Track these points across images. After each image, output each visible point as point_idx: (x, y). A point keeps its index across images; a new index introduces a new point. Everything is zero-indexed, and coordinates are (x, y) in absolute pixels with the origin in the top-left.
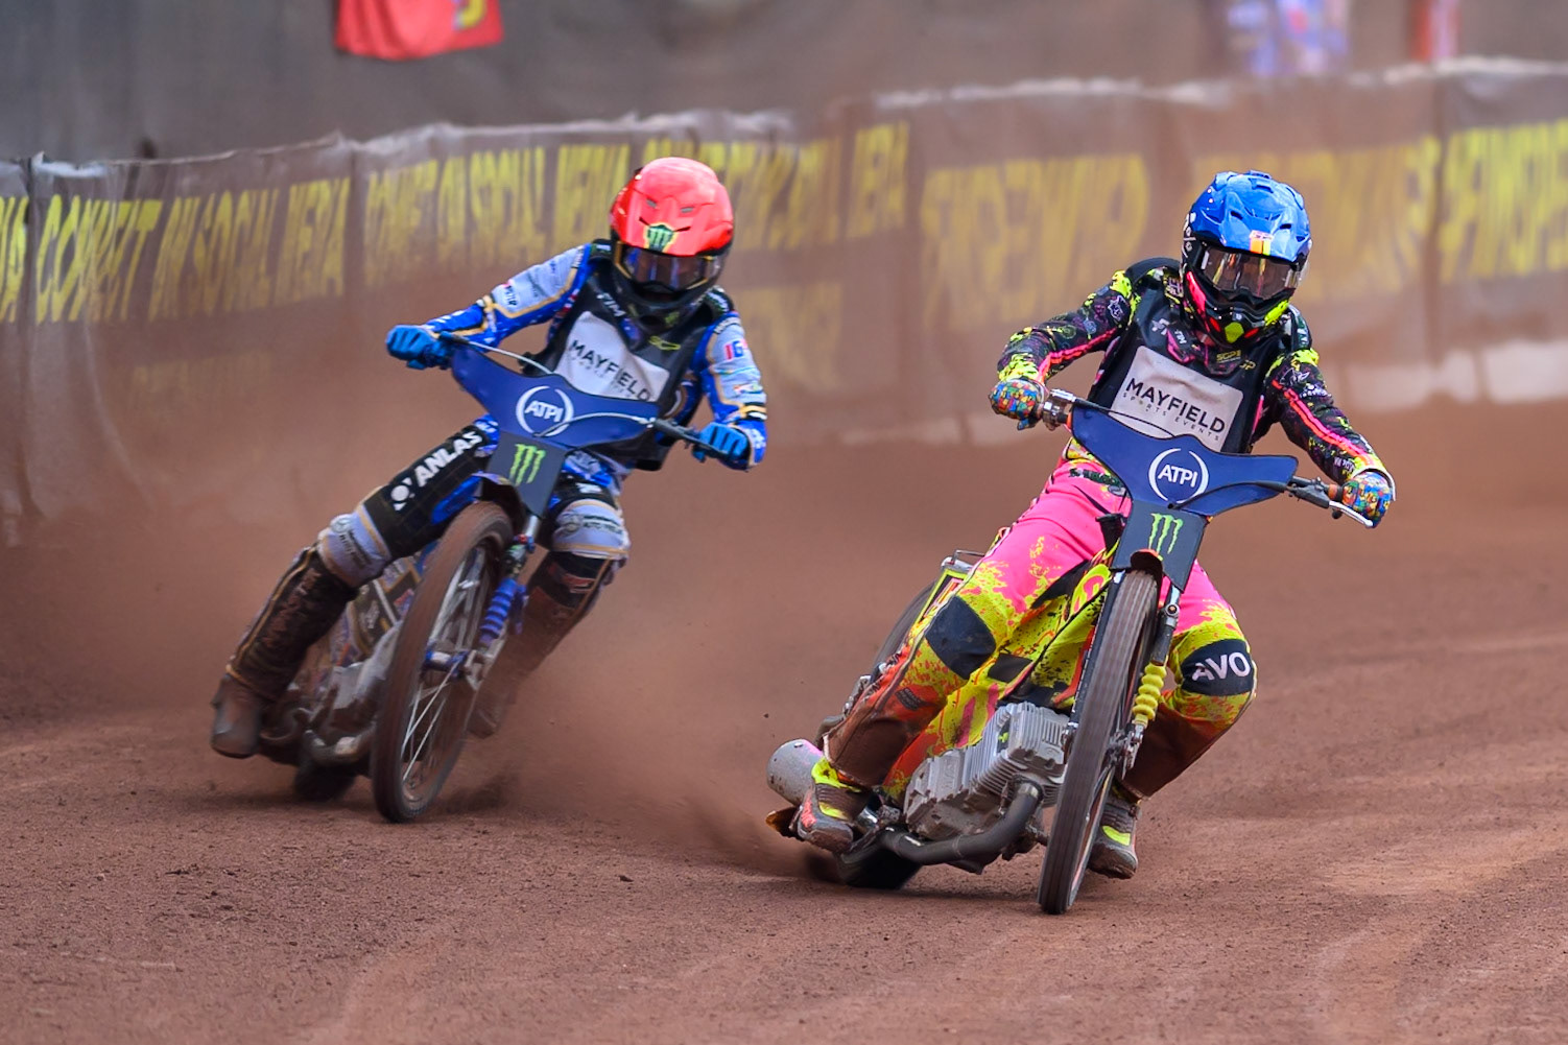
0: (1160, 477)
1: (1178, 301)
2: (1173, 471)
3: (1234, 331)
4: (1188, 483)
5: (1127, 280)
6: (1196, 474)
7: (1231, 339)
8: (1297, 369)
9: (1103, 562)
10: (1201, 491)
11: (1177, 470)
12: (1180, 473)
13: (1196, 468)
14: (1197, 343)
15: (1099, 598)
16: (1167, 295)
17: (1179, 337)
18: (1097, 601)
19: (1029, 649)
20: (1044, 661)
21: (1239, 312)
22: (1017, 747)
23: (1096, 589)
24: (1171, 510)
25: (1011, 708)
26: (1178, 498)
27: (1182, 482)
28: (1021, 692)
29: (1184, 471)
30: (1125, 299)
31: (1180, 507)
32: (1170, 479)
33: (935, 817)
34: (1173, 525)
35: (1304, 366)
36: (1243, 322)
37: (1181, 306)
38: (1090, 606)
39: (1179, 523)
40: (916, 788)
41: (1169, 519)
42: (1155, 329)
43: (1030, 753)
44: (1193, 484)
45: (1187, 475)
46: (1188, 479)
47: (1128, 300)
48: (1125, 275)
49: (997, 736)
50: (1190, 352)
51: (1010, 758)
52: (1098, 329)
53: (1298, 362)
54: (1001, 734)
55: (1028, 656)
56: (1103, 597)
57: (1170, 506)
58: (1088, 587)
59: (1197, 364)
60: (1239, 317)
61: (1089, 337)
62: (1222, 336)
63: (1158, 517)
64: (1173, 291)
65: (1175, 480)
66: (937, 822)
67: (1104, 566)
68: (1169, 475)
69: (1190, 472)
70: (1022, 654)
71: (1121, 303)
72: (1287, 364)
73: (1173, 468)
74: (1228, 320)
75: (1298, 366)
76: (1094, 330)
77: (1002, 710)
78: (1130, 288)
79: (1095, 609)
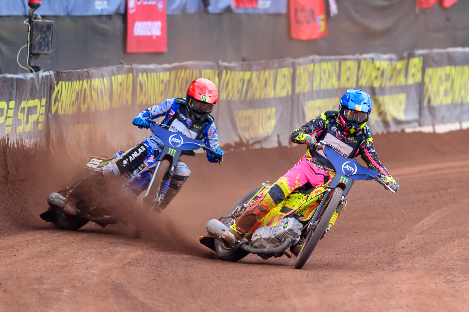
0: (345, 168)
1: (339, 123)
2: (348, 167)
3: (352, 131)
4: (351, 171)
5: (325, 116)
6: (354, 169)
7: (352, 132)
8: (368, 143)
9: (322, 187)
10: (354, 173)
11: (349, 167)
12: (350, 168)
13: (354, 168)
14: (343, 135)
15: (320, 195)
16: (336, 122)
17: (339, 133)
18: (320, 196)
19: (292, 206)
20: (300, 208)
21: (354, 126)
22: (290, 228)
23: (319, 193)
24: (346, 177)
25: (289, 218)
26: (348, 174)
27: (350, 170)
28: (291, 215)
29: (351, 168)
30: (324, 121)
31: (348, 176)
32: (347, 169)
33: (261, 242)
34: (346, 180)
35: (370, 143)
36: (355, 129)
37: (340, 125)
38: (317, 197)
39: (347, 180)
40: (257, 234)
41: (345, 179)
42: (332, 129)
43: (292, 230)
44: (353, 171)
45: (352, 169)
46: (352, 170)
47: (325, 121)
48: (325, 114)
49: (283, 225)
50: (342, 137)
51: (287, 231)
52: (315, 129)
53: (368, 141)
54: (285, 224)
55: (292, 208)
56: (321, 195)
57: (346, 176)
58: (316, 192)
59: (343, 140)
60: (354, 127)
61: (312, 131)
62: (349, 132)
63: (342, 177)
64: (338, 121)
65: (348, 169)
66: (261, 243)
67: (323, 188)
68: (347, 168)
69: (353, 168)
70: (290, 207)
71: (323, 122)
72: (366, 142)
73: (349, 166)
74: (351, 128)
75: (369, 142)
76: (314, 129)
77: (286, 219)
78: (325, 118)
79: (318, 198)
